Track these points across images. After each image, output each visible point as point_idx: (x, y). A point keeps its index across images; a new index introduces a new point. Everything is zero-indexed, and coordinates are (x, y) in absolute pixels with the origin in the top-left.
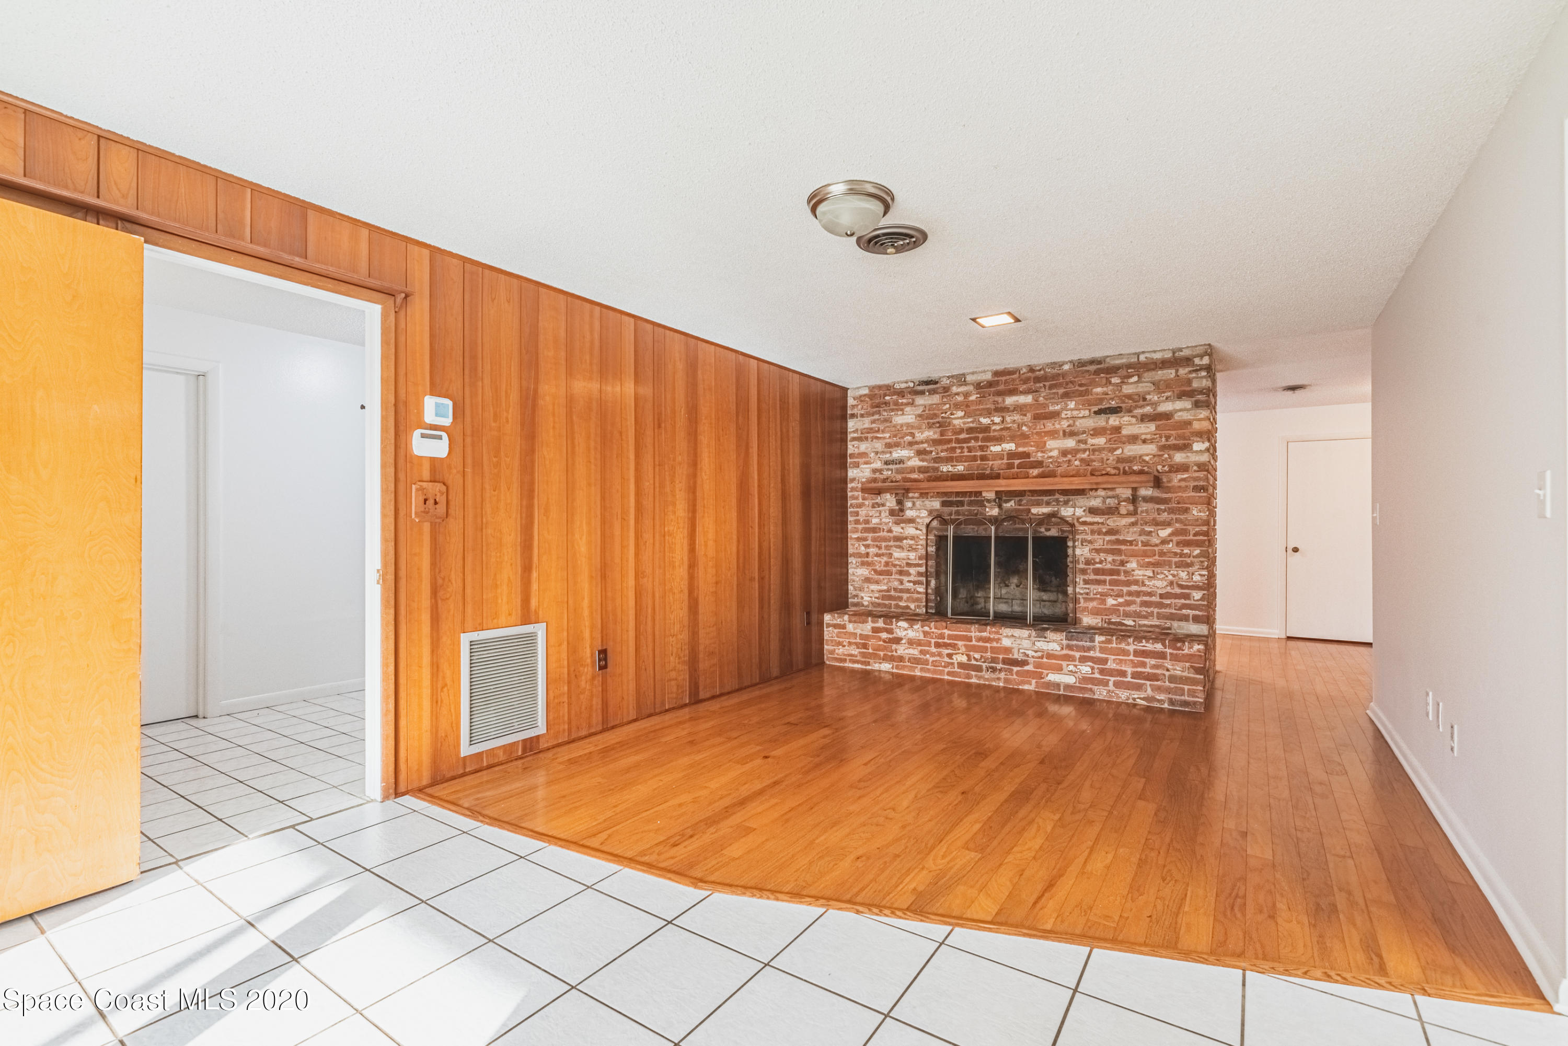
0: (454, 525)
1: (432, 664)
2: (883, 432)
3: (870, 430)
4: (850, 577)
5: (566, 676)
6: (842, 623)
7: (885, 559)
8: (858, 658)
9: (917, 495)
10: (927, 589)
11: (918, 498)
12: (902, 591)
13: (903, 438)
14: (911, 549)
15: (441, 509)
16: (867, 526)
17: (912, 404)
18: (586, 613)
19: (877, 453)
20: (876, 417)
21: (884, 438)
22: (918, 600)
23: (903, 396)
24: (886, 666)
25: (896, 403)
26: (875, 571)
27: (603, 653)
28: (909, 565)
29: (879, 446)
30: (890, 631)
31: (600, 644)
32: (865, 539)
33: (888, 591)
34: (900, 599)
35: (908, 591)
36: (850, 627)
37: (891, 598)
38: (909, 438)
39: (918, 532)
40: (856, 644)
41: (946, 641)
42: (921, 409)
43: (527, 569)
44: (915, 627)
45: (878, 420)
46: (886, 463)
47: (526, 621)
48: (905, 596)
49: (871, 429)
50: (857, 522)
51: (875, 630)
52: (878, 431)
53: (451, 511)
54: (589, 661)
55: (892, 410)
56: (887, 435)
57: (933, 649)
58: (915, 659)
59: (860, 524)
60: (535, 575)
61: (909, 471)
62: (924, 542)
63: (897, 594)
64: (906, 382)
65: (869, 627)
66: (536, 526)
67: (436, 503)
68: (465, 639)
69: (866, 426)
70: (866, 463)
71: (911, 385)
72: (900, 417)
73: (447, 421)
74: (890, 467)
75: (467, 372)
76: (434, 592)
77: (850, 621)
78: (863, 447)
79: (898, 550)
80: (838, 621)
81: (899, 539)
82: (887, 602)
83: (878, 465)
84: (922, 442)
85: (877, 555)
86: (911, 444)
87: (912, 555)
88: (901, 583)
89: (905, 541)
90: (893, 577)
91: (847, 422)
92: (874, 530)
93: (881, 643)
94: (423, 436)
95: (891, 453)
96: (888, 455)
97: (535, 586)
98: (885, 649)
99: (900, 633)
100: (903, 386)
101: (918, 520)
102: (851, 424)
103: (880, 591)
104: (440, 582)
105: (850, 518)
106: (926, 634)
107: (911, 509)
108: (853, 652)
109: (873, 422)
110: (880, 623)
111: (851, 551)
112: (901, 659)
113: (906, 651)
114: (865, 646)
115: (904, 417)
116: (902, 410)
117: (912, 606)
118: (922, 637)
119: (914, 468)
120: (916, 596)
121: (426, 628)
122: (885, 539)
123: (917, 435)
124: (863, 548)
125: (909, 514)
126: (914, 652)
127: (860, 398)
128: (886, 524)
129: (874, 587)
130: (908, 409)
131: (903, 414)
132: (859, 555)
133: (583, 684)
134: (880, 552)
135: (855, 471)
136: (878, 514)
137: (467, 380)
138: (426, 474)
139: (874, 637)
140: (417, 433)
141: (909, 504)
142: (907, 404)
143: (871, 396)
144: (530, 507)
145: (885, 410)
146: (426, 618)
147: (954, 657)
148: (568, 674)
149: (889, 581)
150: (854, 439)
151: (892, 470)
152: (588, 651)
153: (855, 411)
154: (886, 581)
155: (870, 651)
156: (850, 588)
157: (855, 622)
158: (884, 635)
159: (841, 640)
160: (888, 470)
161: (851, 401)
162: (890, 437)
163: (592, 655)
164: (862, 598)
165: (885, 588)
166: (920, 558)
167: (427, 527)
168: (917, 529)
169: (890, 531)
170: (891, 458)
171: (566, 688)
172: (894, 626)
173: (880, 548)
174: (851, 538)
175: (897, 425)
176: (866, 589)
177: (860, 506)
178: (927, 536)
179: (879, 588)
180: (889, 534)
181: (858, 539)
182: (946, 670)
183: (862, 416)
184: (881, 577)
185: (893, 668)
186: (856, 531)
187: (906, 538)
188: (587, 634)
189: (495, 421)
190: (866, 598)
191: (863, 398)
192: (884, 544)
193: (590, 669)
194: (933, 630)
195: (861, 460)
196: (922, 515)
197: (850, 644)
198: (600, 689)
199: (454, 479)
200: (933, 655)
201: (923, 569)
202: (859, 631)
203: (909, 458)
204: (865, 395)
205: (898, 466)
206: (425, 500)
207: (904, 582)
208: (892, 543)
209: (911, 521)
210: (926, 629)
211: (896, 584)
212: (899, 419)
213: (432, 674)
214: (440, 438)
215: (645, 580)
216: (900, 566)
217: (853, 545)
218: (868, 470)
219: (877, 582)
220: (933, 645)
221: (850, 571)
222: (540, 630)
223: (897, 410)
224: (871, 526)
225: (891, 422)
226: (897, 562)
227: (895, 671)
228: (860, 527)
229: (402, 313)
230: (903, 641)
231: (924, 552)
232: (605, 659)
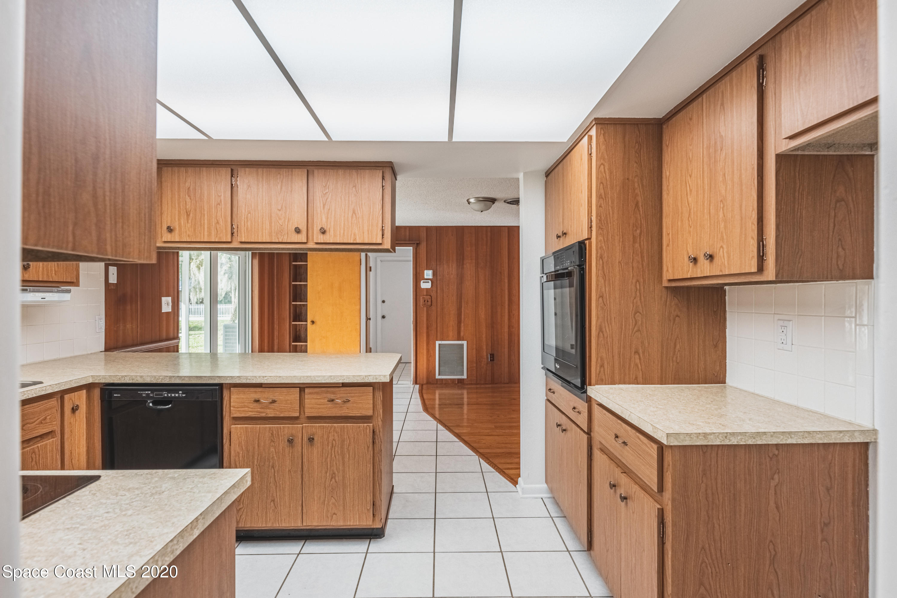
0: (434, 308)
1: (427, 349)
5: (475, 361)
15: (429, 303)
18: (484, 339)
27: (492, 356)
31: (490, 351)
43: (459, 322)
47: (459, 339)
53: (433, 304)
54: (485, 357)
60: (462, 324)
66: (463, 308)
67: (428, 301)
68: (438, 343)
73: (431, 277)
75: (438, 261)
76: (427, 328)
94: (423, 282)
97: (462, 328)
104: (429, 325)
121: (425, 338)
133: (483, 364)
137: (438, 263)
138: (425, 293)
140: (422, 281)
144: (461, 302)
146: (425, 335)
148: (476, 360)
152: (485, 354)
163: (487, 355)
167: (425, 309)
171: (475, 365)
188: (485, 347)
189: (448, 275)
193: (486, 360)
198: (491, 368)
199: (433, 294)
206: (425, 301)
213: (427, 352)
214: (429, 282)
215: (514, 329)
222: (465, 343)
229: (418, 248)
232: (493, 357)
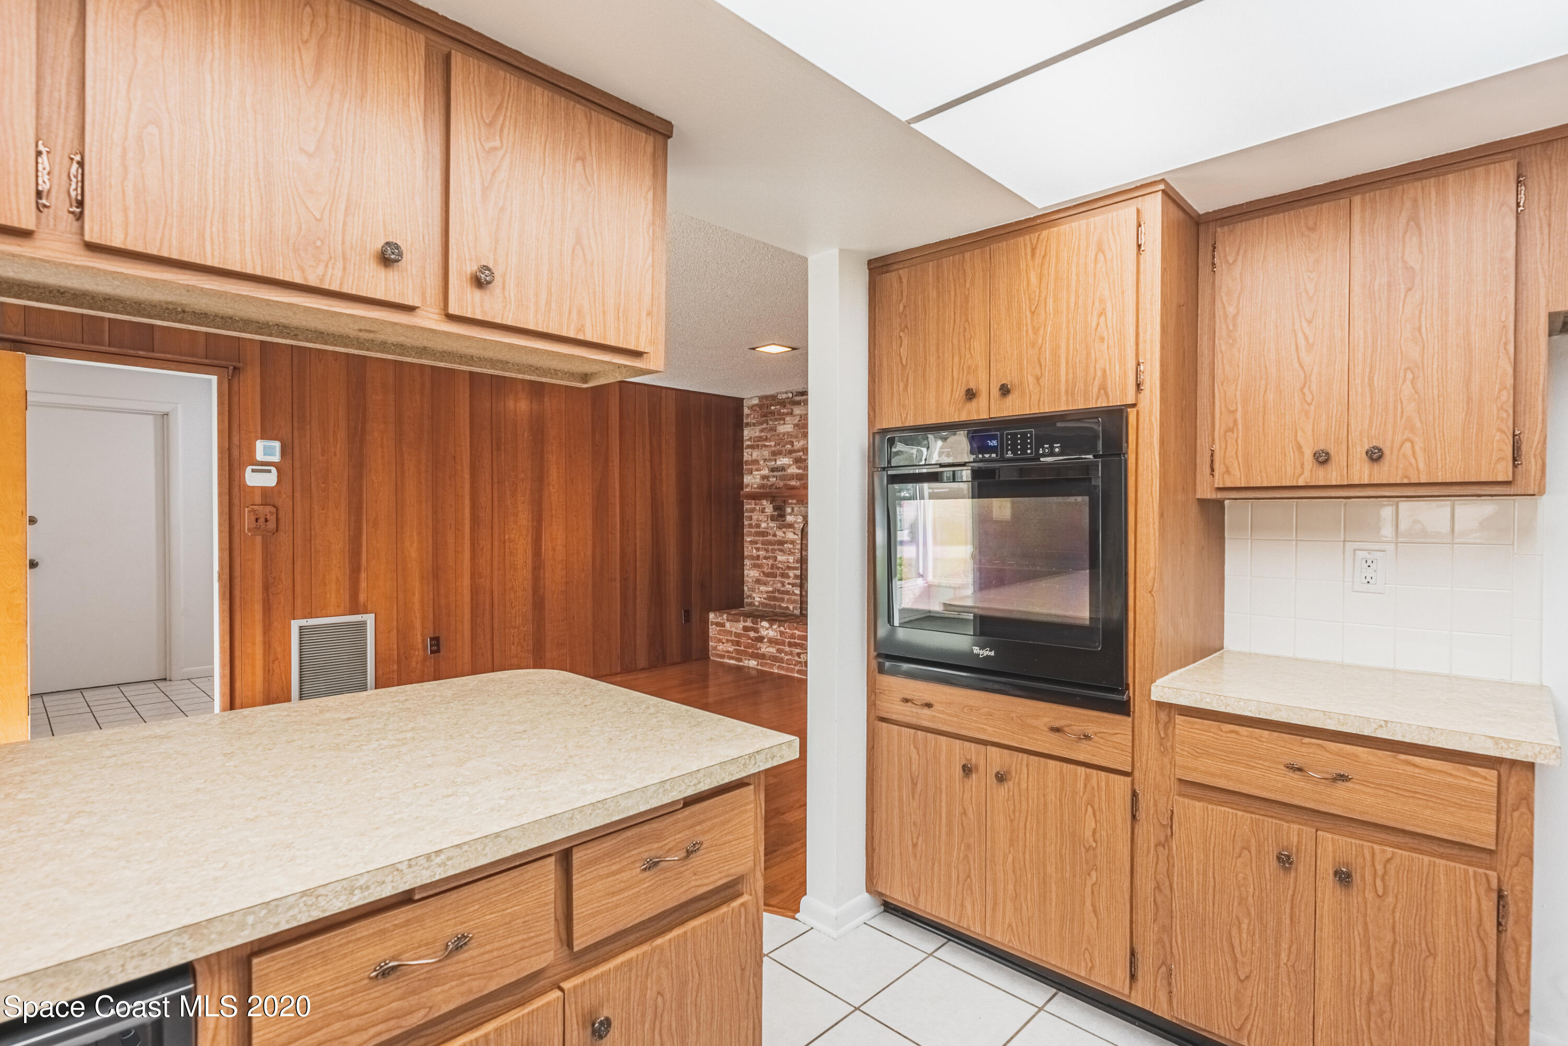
0: (284, 538)
1: (264, 643)
2: (770, 441)
3: (760, 439)
4: (746, 579)
5: (396, 657)
6: (722, 621)
7: (771, 562)
8: (734, 655)
9: (794, 501)
10: (801, 591)
11: (795, 504)
12: (784, 592)
13: (784, 446)
14: (791, 553)
15: (272, 525)
16: (758, 530)
17: (791, 414)
18: (417, 606)
19: (765, 460)
20: (765, 426)
21: (771, 446)
22: (794, 602)
23: (785, 406)
24: (753, 663)
25: (779, 413)
26: (764, 573)
27: (436, 641)
28: (789, 568)
29: (766, 453)
30: (756, 630)
31: (432, 631)
32: (756, 543)
33: (773, 592)
34: (782, 600)
35: (787, 593)
36: (728, 625)
37: (775, 599)
38: (789, 446)
39: (796, 537)
40: (732, 641)
41: (796, 641)
42: (798, 418)
43: (355, 570)
44: (775, 627)
45: (766, 428)
46: (773, 470)
47: (354, 610)
48: (786, 597)
49: (761, 437)
50: (750, 526)
51: (746, 629)
52: (766, 439)
53: (282, 526)
54: (420, 646)
55: (776, 420)
56: (773, 443)
57: (787, 649)
58: (774, 657)
59: (753, 528)
60: (363, 575)
61: (789, 478)
62: (799, 547)
63: (780, 596)
64: (786, 393)
65: (741, 626)
66: (364, 537)
67: (266, 520)
68: (295, 625)
69: (757, 434)
70: (757, 470)
71: (790, 395)
72: (782, 427)
73: (276, 458)
74: (775, 474)
75: (295, 419)
76: (266, 588)
77: (728, 620)
78: (756, 454)
79: (781, 553)
80: (719, 620)
81: (781, 543)
82: (772, 603)
83: (765, 472)
84: (799, 451)
85: (766, 558)
86: (791, 452)
87: (791, 559)
88: (783, 585)
89: (786, 545)
90: (777, 579)
91: (743, 430)
92: (764, 534)
93: (750, 641)
94: (253, 471)
95: (776, 460)
96: (773, 463)
97: (363, 585)
98: (752, 646)
99: (763, 633)
100: (784, 396)
101: (796, 525)
102: (747, 433)
103: (768, 592)
104: (271, 580)
105: (746, 523)
106: (782, 633)
107: (790, 514)
108: (730, 649)
109: (762, 431)
110: (749, 624)
111: (746, 553)
112: (763, 656)
113: (767, 650)
114: (738, 643)
115: (786, 426)
116: (784, 419)
117: (791, 607)
118: (779, 637)
119: (793, 475)
120: (794, 597)
121: (258, 616)
122: (770, 543)
123: (795, 444)
124: (754, 551)
125: (790, 519)
126: (772, 650)
127: (751, 408)
128: (772, 528)
129: (763, 588)
130: (788, 419)
131: (784, 424)
132: (752, 558)
133: (414, 664)
134: (767, 555)
135: (749, 478)
136: (766, 519)
137: (296, 425)
138: (258, 500)
139: (744, 635)
140: (249, 468)
141: (789, 510)
142: (787, 414)
143: (760, 406)
144: (358, 521)
145: (771, 420)
146: (258, 608)
147: (802, 656)
148: (398, 655)
149: (774, 583)
150: (749, 447)
151: (776, 477)
152: (419, 639)
153: (749, 420)
154: (771, 583)
155: (742, 648)
156: (746, 588)
157: (731, 621)
158: (752, 634)
159: (721, 637)
160: (773, 476)
161: (746, 411)
162: (775, 446)
163: (424, 641)
164: (754, 598)
165: (771, 589)
166: (797, 562)
167: (259, 539)
168: (795, 534)
169: (775, 535)
170: (775, 466)
171: (395, 667)
172: (759, 626)
173: (767, 551)
174: (746, 541)
175: (780, 433)
176: (757, 590)
177: (753, 510)
178: (802, 541)
179: (767, 589)
180: (774, 538)
181: (752, 542)
182: (797, 668)
183: (754, 425)
184: (769, 579)
185: (758, 665)
186: (750, 534)
187: (786, 542)
188: (418, 624)
189: (323, 455)
190: (757, 599)
191: (754, 408)
192: (770, 547)
193: (421, 653)
194: (787, 630)
195: (754, 467)
196: (799, 520)
197: (728, 641)
198: (432, 669)
199: (284, 502)
200: (786, 653)
201: (798, 572)
202: (734, 630)
203: (790, 466)
204: (756, 405)
205: (780, 473)
206: (257, 520)
207: (786, 584)
208: (776, 547)
209: (791, 526)
210: (782, 629)
211: (779, 585)
212: (782, 429)
213: (265, 651)
214: (269, 471)
215: (483, 580)
216: (782, 569)
217: (747, 548)
218: (759, 477)
219: (765, 584)
220: (786, 644)
221: (746, 572)
222: (370, 619)
223: (780, 419)
224: (761, 530)
225: (776, 431)
226: (780, 565)
227: (759, 667)
228: (753, 530)
229: (235, 381)
230: (766, 640)
231: (798, 555)
232: (438, 645)
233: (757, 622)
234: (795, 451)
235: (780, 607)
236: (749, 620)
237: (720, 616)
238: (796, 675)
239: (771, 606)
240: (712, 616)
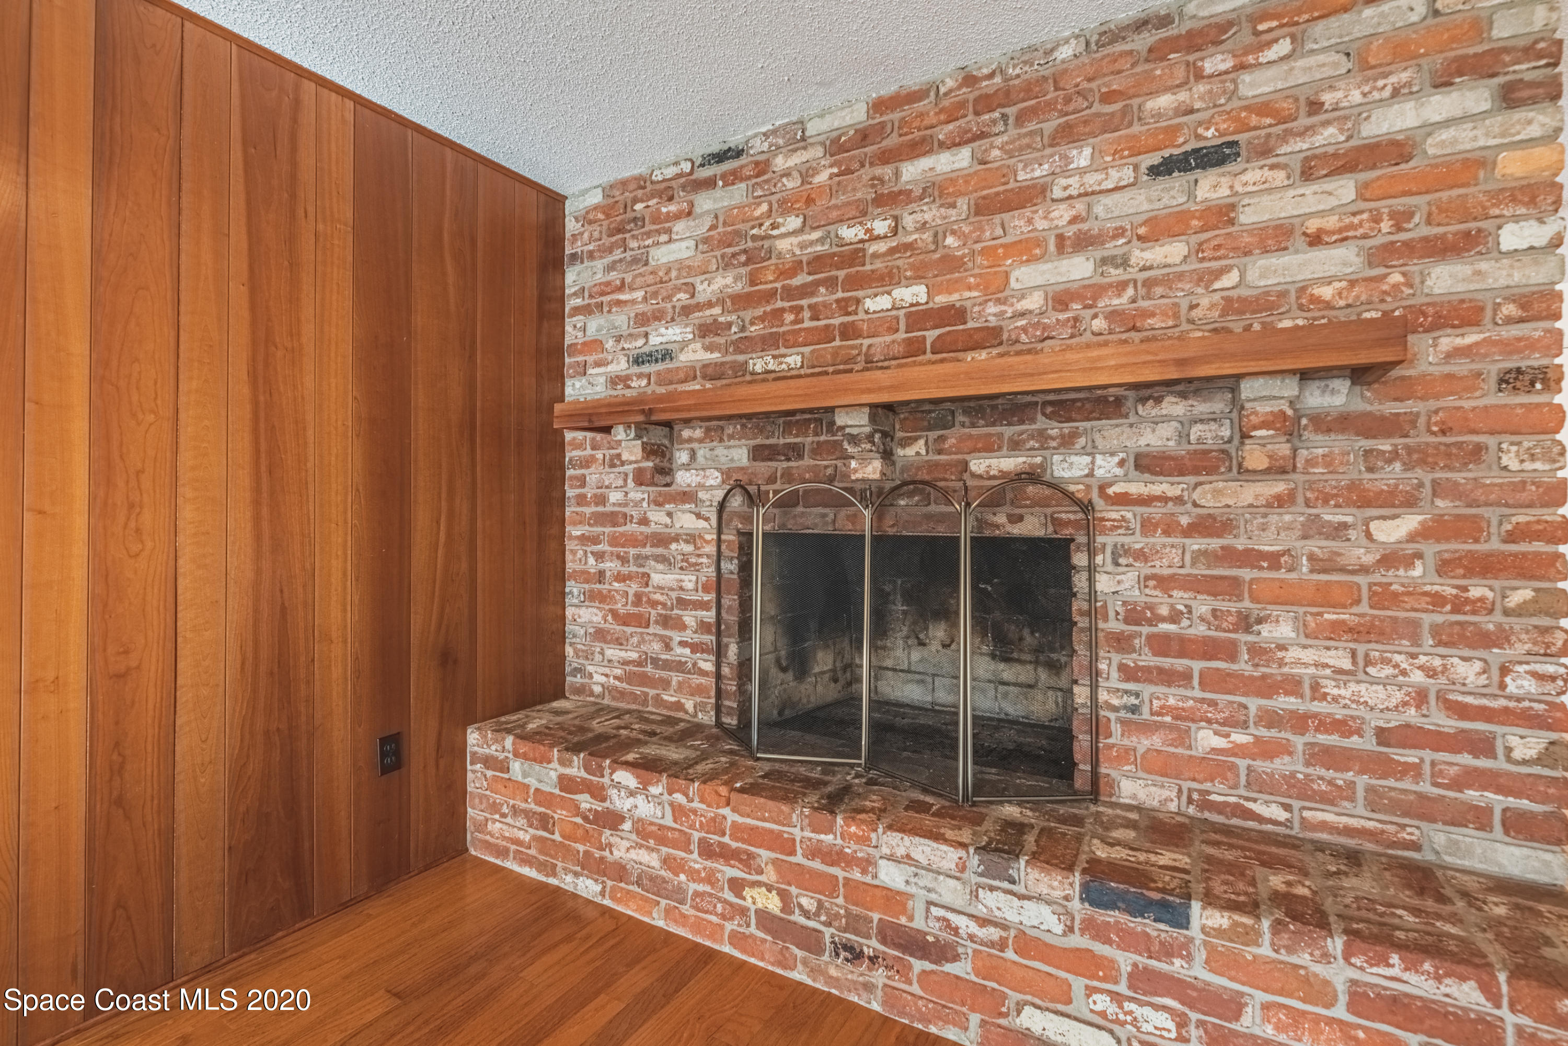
2: (632, 289)
3: (606, 289)
4: (568, 628)
6: (501, 756)
7: (633, 587)
8: (533, 852)
9: (698, 433)
10: (718, 665)
11: (701, 441)
12: (667, 665)
13: (669, 298)
14: (689, 566)
16: (600, 509)
17: (689, 214)
19: (618, 339)
20: (618, 254)
21: (634, 302)
22: (699, 690)
23: (671, 199)
24: (589, 886)
25: (657, 218)
26: (614, 613)
28: (682, 603)
29: (621, 319)
30: (598, 793)
32: (595, 540)
33: (639, 664)
34: (665, 684)
35: (679, 666)
36: (516, 767)
37: (644, 680)
38: (682, 297)
39: (702, 524)
40: (527, 814)
41: (726, 839)
42: (708, 222)
44: (655, 790)
45: (621, 260)
46: (638, 361)
48: (676, 678)
49: (608, 284)
50: (581, 500)
51: (566, 783)
52: (621, 288)
55: (648, 234)
56: (639, 295)
57: (696, 861)
58: (652, 879)
59: (588, 504)
61: (682, 375)
62: (711, 549)
63: (659, 673)
64: (676, 163)
65: (554, 775)
69: (599, 277)
70: (598, 364)
71: (686, 167)
72: (664, 249)
74: (646, 369)
77: (516, 754)
78: (595, 325)
79: (660, 567)
80: (492, 750)
81: (662, 540)
82: (638, 690)
83: (620, 366)
84: (710, 305)
85: (620, 578)
86: (686, 311)
87: (689, 581)
88: (668, 647)
89: (674, 546)
90: (651, 630)
91: (563, 274)
92: (613, 519)
93: (579, 820)
95: (646, 335)
96: (640, 342)
98: (586, 838)
99: (620, 802)
100: (670, 172)
101: (701, 495)
102: (573, 277)
103: (626, 663)
105: (570, 493)
106: (678, 811)
107: (686, 467)
108: (521, 835)
109: (611, 268)
110: (576, 769)
111: (570, 566)
112: (620, 872)
113: (633, 855)
114: (544, 822)
115: (673, 246)
116: (669, 231)
117: (689, 705)
118: (669, 821)
119: (693, 368)
120: (697, 680)
122: (633, 541)
123: (699, 288)
124: (591, 560)
125: (684, 479)
126: (649, 859)
127: (586, 219)
128: (637, 504)
129: (613, 653)
130: (679, 227)
131: (670, 241)
132: (585, 576)
134: (625, 570)
135: (578, 385)
136: (620, 482)
139: (564, 803)
141: (682, 457)
142: (678, 216)
143: (607, 209)
145: (633, 237)
147: (747, 892)
149: (642, 641)
150: (577, 311)
151: (649, 376)
153: (578, 247)
154: (635, 640)
155: (557, 837)
156: (569, 651)
157: (525, 757)
158: (586, 802)
159: (499, 798)
160: (640, 376)
161: (571, 226)
162: (645, 299)
164: (591, 676)
165: (634, 656)
166: (706, 589)
168: (699, 516)
169: (644, 521)
170: (646, 349)
172: (606, 780)
173: (624, 560)
174: (571, 538)
175: (658, 267)
176: (598, 657)
177: (587, 463)
178: (720, 532)
179: (623, 654)
180: (643, 528)
181: (583, 539)
182: (729, 926)
183: (591, 255)
184: (629, 630)
185: (603, 893)
186: (580, 520)
187: (676, 539)
190: (597, 678)
191: (591, 216)
192: (632, 551)
194: (696, 805)
195: (590, 359)
196: (711, 482)
197: (515, 811)
200: (694, 875)
201: (709, 616)
202: (533, 782)
203: (684, 345)
204: (596, 208)
205: (660, 366)
207: (674, 644)
208: (648, 550)
209: (687, 496)
210: (679, 797)
211: (657, 646)
212: (663, 255)
216: (664, 605)
217: (574, 552)
218: (602, 380)
219: (619, 642)
220: (694, 847)
221: (569, 612)
223: (658, 232)
224: (609, 509)
225: (646, 264)
226: (658, 597)
227: (607, 902)
228: (588, 510)
230: (627, 826)
231: (711, 572)
233: (601, 768)
234: (699, 307)
235: (658, 700)
236: (578, 760)
237: (496, 741)
238: (727, 949)
239: (634, 697)
240: (473, 737)
